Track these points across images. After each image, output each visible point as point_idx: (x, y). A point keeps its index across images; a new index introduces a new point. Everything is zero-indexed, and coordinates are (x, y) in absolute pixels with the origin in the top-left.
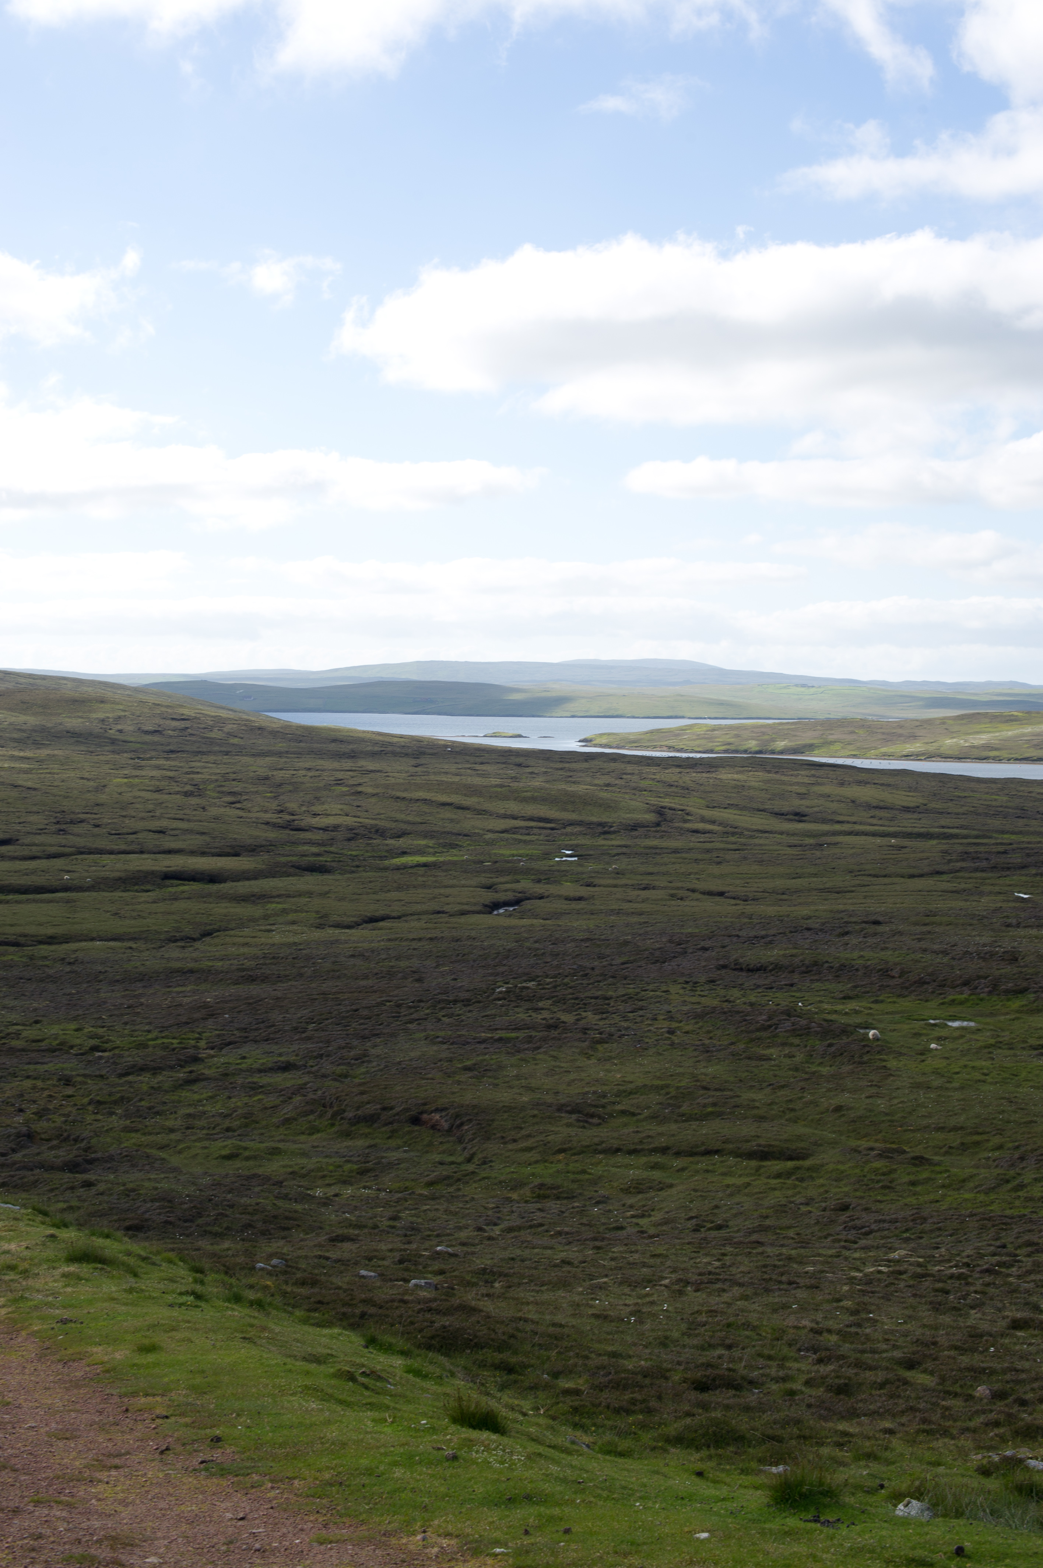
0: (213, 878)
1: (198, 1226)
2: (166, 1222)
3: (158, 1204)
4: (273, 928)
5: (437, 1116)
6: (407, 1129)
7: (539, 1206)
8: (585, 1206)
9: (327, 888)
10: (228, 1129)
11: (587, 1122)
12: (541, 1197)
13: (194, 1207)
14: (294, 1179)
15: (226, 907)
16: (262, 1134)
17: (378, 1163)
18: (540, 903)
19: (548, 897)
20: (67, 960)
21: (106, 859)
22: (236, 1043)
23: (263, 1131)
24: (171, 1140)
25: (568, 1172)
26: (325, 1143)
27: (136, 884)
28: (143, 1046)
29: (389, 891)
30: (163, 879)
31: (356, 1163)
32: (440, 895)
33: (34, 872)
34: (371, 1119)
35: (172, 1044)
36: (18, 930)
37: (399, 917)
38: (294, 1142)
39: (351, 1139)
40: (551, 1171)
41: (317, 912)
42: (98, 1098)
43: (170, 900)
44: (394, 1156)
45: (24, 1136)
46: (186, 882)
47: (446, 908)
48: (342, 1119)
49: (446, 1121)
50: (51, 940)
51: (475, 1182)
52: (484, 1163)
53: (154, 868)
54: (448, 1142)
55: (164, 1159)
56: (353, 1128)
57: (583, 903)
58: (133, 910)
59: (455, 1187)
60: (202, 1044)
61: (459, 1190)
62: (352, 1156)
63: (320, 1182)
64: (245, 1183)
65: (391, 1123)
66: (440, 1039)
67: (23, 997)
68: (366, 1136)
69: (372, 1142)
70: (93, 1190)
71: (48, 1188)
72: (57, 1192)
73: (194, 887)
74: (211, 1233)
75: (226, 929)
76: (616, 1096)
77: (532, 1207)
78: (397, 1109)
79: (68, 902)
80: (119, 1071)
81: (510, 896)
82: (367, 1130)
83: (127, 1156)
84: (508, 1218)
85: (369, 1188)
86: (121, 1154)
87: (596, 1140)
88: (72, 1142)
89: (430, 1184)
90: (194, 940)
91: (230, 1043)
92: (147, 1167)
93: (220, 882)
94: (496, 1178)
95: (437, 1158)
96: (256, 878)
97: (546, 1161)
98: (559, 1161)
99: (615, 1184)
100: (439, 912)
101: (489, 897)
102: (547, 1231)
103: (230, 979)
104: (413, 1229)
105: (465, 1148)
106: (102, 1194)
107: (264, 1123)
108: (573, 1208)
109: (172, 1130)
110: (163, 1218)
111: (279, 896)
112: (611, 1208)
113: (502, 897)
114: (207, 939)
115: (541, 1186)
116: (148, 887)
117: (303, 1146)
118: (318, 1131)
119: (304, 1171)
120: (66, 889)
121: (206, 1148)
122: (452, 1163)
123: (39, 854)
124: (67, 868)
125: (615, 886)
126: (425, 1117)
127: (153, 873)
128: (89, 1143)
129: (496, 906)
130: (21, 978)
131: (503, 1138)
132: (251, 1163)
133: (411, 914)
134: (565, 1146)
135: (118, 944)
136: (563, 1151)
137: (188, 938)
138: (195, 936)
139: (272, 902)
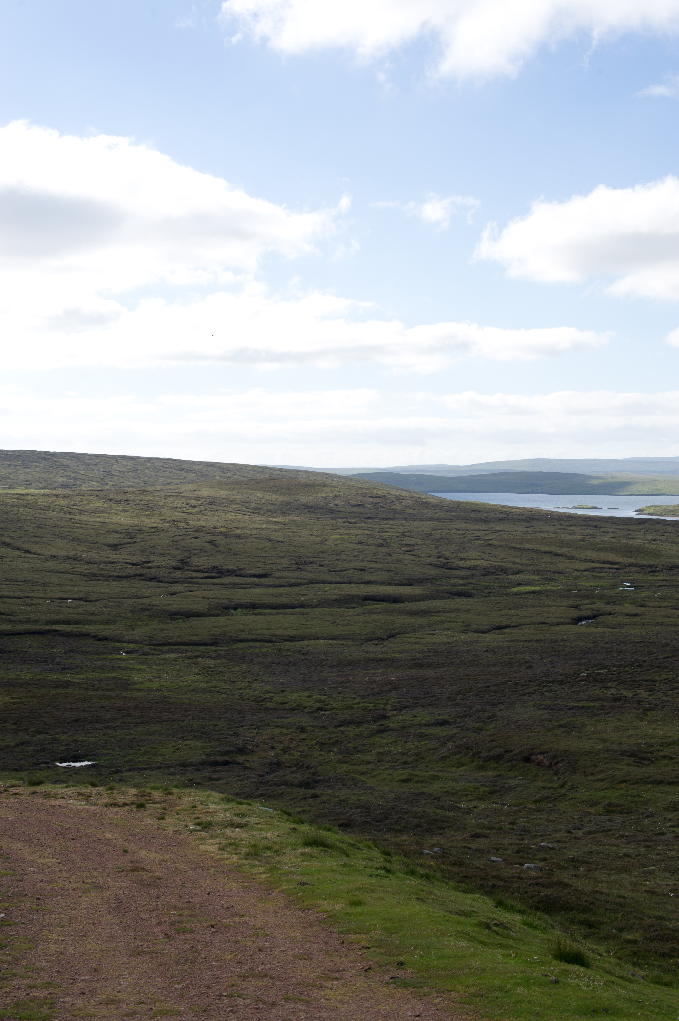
0: (396, 600)
1: (385, 825)
2: (365, 822)
3: (360, 810)
4: (434, 632)
5: (541, 757)
6: (522, 765)
7: (608, 817)
8: (639, 818)
9: (469, 607)
10: (405, 763)
11: (640, 763)
12: (610, 812)
13: (383, 813)
14: (448, 796)
15: (404, 619)
16: (427, 766)
17: (503, 787)
18: (610, 617)
19: (614, 614)
20: (302, 652)
21: (328, 587)
22: (410, 706)
23: (427, 764)
24: (368, 769)
25: (628, 796)
26: (468, 773)
27: (347, 603)
28: (351, 708)
29: (510, 609)
30: (363, 600)
31: (488, 786)
32: (543, 612)
33: (281, 595)
34: (498, 758)
35: (369, 707)
36: (271, 632)
37: (516, 626)
38: (448, 772)
39: (485, 771)
40: (616, 795)
41: (463, 622)
42: (322, 741)
43: (368, 613)
44: (513, 782)
45: (275, 764)
46: (378, 602)
47: (547, 621)
48: (479, 757)
49: (547, 760)
50: (292, 639)
51: (566, 801)
52: (572, 788)
53: (358, 593)
54: (548, 774)
55: (363, 781)
56: (486, 764)
57: (638, 618)
58: (344, 620)
59: (553, 804)
60: (389, 707)
61: (555, 806)
62: (485, 782)
63: (464, 799)
64: (416, 797)
65: (511, 761)
66: (543, 707)
67: (274, 675)
68: (495, 769)
69: (499, 773)
70: (319, 800)
71: (290, 798)
72: (295, 801)
73: (383, 606)
74: (393, 830)
75: (404, 633)
76: (660, 746)
77: (604, 818)
78: (516, 752)
79: (303, 614)
80: (335, 724)
81: (589, 613)
82: (495, 765)
83: (340, 779)
84: (588, 825)
85: (496, 803)
86: (336, 777)
87: (647, 775)
88: (305, 769)
89: (536, 801)
90: (383, 640)
91: (406, 707)
92: (353, 786)
93: (400, 603)
94: (580, 798)
95: (541, 784)
96: (423, 600)
97: (613, 788)
98: (622, 788)
99: (659, 805)
100: (542, 623)
101: (575, 613)
102: (614, 834)
103: (407, 665)
104: (525, 831)
105: (559, 778)
106: (324, 803)
107: (428, 759)
108: (631, 819)
109: (369, 763)
110: (363, 819)
111: (438, 612)
112: (656, 820)
113: (584, 613)
114: (392, 639)
115: (610, 804)
116: (354, 605)
117: (454, 775)
118: (463, 765)
119: (454, 791)
120: (302, 606)
121: (391, 774)
122: (551, 788)
123: (284, 584)
124: (302, 593)
125: (659, 607)
126: (533, 757)
127: (357, 596)
128: (316, 769)
129: (580, 619)
130: (273, 663)
131: (584, 772)
132: (420, 785)
133: (524, 624)
134: (625, 779)
135: (335, 642)
136: (624, 781)
137: (379, 638)
138: (384, 637)
139: (434, 616)
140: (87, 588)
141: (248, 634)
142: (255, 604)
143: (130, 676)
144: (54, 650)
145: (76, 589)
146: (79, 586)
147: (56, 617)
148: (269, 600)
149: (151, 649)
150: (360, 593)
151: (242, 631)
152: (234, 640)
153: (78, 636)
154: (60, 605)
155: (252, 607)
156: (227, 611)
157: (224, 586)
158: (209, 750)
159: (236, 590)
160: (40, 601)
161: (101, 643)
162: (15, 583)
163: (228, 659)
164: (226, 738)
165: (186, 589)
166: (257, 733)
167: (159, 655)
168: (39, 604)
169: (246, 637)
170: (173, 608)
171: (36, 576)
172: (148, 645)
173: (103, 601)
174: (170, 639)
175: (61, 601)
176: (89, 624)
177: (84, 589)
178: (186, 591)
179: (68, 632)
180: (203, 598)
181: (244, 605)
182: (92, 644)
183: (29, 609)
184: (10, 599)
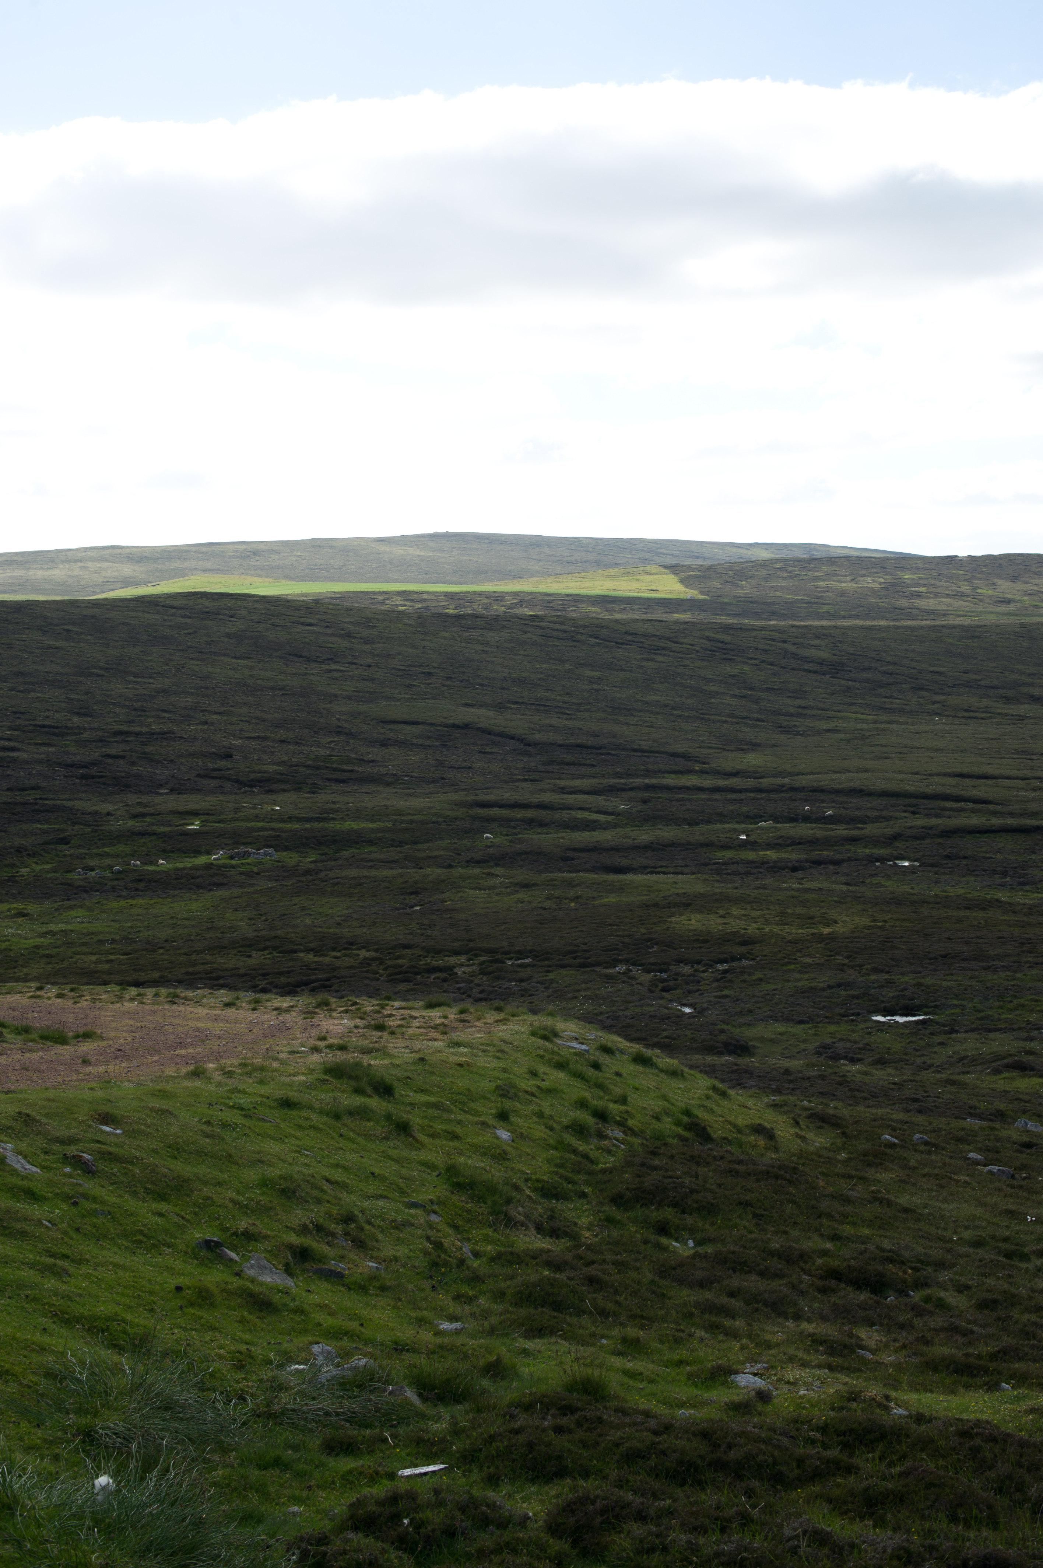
184: (1009, 781)
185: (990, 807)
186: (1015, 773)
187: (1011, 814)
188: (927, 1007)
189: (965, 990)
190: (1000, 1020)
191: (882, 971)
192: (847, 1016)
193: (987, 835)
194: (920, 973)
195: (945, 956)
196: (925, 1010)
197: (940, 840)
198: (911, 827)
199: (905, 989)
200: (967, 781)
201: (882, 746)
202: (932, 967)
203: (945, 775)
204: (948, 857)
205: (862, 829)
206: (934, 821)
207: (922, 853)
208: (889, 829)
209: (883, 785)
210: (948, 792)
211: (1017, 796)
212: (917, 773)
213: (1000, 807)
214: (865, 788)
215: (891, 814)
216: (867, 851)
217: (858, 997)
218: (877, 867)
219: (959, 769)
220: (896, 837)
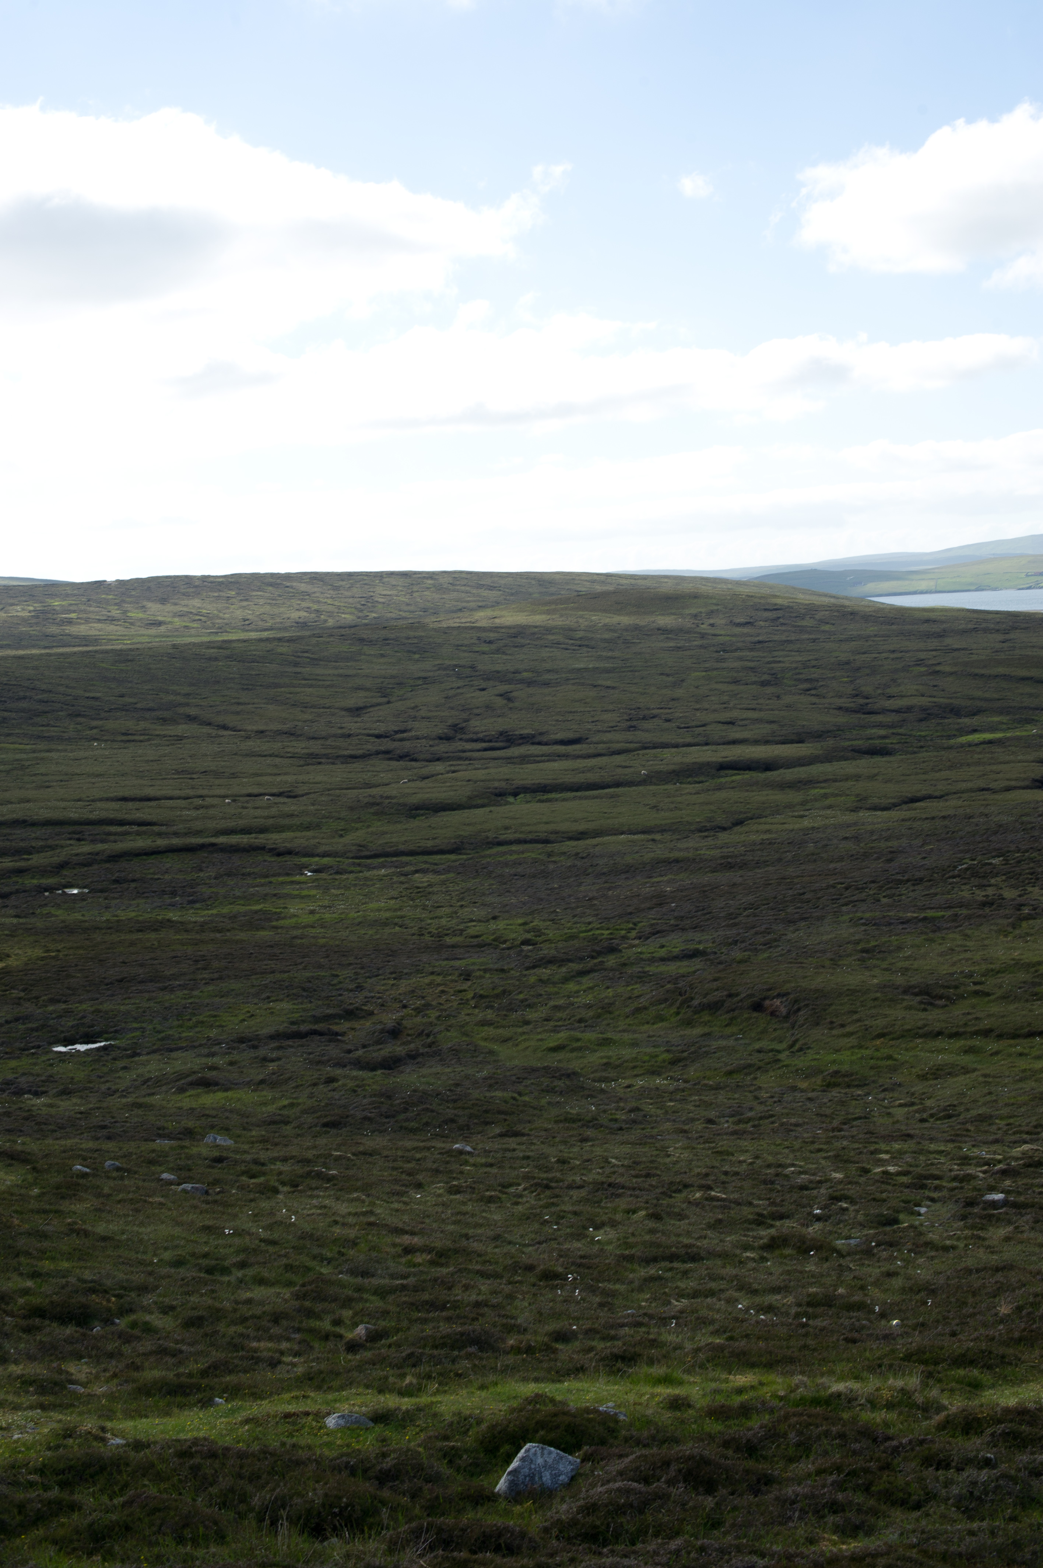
0: (768, 766)
1: (396, 1121)
2: (366, 1118)
4: (807, 813)
5: (777, 1002)
6: (746, 1016)
9: (876, 771)
10: (580, 1021)
11: (931, 1004)
13: (408, 1102)
15: (767, 795)
16: (607, 1025)
20: (580, 855)
21: (667, 753)
22: (665, 931)
23: (609, 1021)
24: (517, 1033)
25: (873, 1058)
26: (660, 1033)
27: (690, 776)
29: (940, 770)
30: (718, 770)
31: (675, 1052)
32: (991, 771)
33: (591, 769)
34: (714, 1007)
35: (603, 934)
36: (551, 827)
37: (941, 797)
38: (632, 1032)
39: (692, 1027)
40: (855, 1058)
41: (857, 795)
42: (482, 992)
43: (714, 790)
44: (719, 1044)
46: (742, 772)
47: (993, 785)
49: (785, 1007)
50: (581, 836)
51: (774, 1070)
52: (799, 1050)
53: (710, 760)
56: (695, 1016)
58: (672, 803)
59: (749, 1076)
61: (755, 1078)
62: (677, 1045)
65: (733, 1010)
66: (862, 921)
67: (507, 894)
68: (705, 1024)
69: (708, 1030)
73: (746, 776)
75: (760, 817)
78: (743, 996)
79: (612, 797)
80: (527, 965)
82: (707, 1018)
89: (730, 1073)
90: (724, 829)
95: (760, 1045)
96: (808, 764)
100: (983, 790)
105: (792, 1034)
109: (527, 1023)
110: (366, 1114)
111: (825, 781)
114: (738, 829)
115: (836, 1073)
116: (702, 778)
117: (638, 1036)
119: (619, 1062)
120: (618, 785)
123: (602, 752)
124: (624, 764)
126: (767, 1003)
127: (708, 764)
132: (574, 1055)
133: (955, 793)
134: (885, 1031)
135: (642, 836)
136: (882, 1035)
137: (719, 827)
138: (725, 825)
139: (817, 788)
140: (295, 777)
141: (515, 832)
142: (545, 786)
143: (286, 908)
144: (201, 874)
145: (279, 779)
146: (285, 774)
147: (231, 824)
148: (569, 779)
149: (354, 864)
150: (714, 759)
151: (506, 828)
152: (488, 843)
153: (248, 851)
154: (245, 805)
155: (542, 790)
156: (499, 798)
157: (509, 761)
158: (297, 1015)
159: (523, 766)
160: (215, 801)
161: (280, 859)
162: (189, 776)
163: (459, 873)
164: (340, 995)
165: (448, 769)
166: (393, 985)
167: (361, 872)
168: (213, 806)
169: (509, 836)
170: (414, 800)
171: (223, 764)
172: (352, 858)
173: (312, 796)
174: (391, 847)
175: (248, 798)
176: (279, 832)
177: (290, 778)
178: (448, 772)
179: (232, 846)
180: (469, 781)
181: (529, 788)
182: (265, 861)
183: (194, 813)
184: (171, 801)
185: (156, 828)
186: (177, 793)
187: (176, 834)
188: (107, 1033)
189: (144, 1012)
190: (180, 1038)
191: (59, 1001)
192: (28, 1049)
193: (153, 856)
194: (97, 999)
195: (121, 981)
196: (106, 1036)
197: (107, 865)
198: (77, 855)
199: (84, 1017)
200: (130, 805)
201: (42, 774)
202: (109, 992)
203: (108, 799)
204: (116, 881)
205: (28, 860)
206: (100, 847)
207: (90, 880)
208: (56, 858)
209: (45, 814)
210: (112, 816)
211: (181, 816)
212: (79, 800)
213: (164, 827)
214: (28, 818)
215: (56, 843)
216: (35, 881)
217: (36, 1029)
218: (47, 897)
219: (120, 794)
220: (63, 866)
